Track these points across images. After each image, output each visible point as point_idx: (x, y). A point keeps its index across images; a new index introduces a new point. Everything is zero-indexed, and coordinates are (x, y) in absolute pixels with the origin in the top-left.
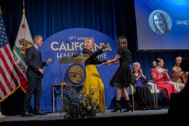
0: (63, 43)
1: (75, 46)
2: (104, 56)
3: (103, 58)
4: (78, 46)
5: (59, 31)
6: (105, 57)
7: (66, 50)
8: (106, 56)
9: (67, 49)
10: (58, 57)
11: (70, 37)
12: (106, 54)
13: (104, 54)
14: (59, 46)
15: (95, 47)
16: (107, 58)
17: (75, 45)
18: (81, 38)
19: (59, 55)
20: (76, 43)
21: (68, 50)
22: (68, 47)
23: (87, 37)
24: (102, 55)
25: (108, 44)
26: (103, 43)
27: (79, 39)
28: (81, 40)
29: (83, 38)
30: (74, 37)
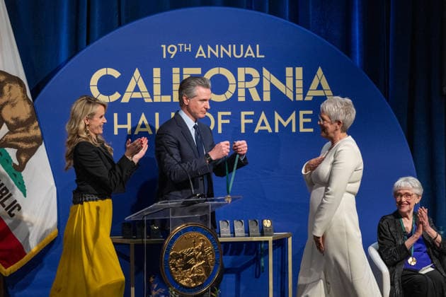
0: (137, 70)
2: (302, 120)
3: (294, 130)
5: (120, 25)
6: (306, 125)
7: (146, 100)
8: (309, 120)
9: (152, 96)
10: (119, 129)
11: (164, 46)
12: (310, 112)
13: (302, 113)
14: (121, 85)
15: (266, 87)
16: (311, 130)
18: (209, 48)
19: (122, 120)
20: (188, 71)
21: (157, 99)
22: (157, 89)
23: (234, 46)
24: (293, 117)
25: (320, 72)
26: (299, 71)
27: (201, 55)
28: (209, 57)
29: (219, 51)
30: (183, 47)
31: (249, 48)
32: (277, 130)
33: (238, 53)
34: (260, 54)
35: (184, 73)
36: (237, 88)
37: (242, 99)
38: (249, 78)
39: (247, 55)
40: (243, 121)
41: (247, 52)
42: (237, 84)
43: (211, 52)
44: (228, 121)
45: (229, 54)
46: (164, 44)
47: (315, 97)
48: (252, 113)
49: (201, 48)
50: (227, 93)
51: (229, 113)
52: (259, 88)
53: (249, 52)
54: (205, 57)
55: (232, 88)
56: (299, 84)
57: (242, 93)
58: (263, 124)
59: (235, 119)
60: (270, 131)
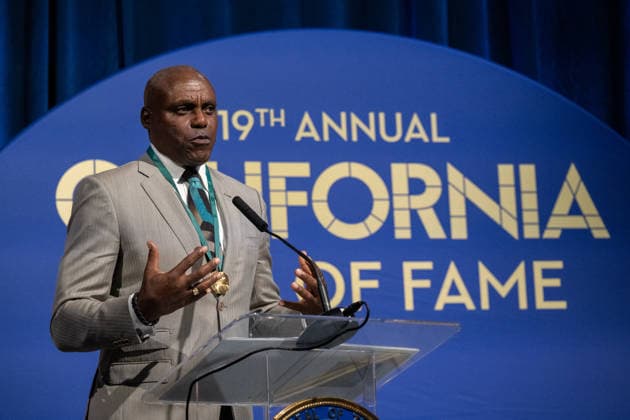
1: (275, 198)
2: (540, 283)
3: (523, 304)
4: (299, 198)
5: (122, 66)
6: (549, 294)
8: (556, 282)
11: (223, 113)
12: (558, 265)
13: (539, 266)
15: (457, 207)
16: (562, 305)
17: (277, 184)
18: (327, 120)
20: (280, 170)
23: (382, 116)
24: (519, 275)
25: (573, 175)
26: (528, 172)
27: (307, 134)
28: (326, 138)
29: (348, 126)
30: (267, 116)
31: (415, 120)
32: (485, 305)
33: (391, 131)
34: (440, 134)
35: (272, 172)
36: (391, 210)
37: (403, 233)
38: (416, 187)
39: (410, 135)
40: (410, 284)
41: (411, 128)
42: (391, 199)
43: (330, 129)
44: (374, 284)
45: (371, 134)
46: (223, 108)
47: (565, 232)
48: (428, 265)
49: (307, 119)
50: (370, 220)
51: (376, 266)
52: (442, 209)
53: (416, 131)
54: (317, 138)
55: (380, 210)
56: (530, 201)
57: (402, 221)
58: (454, 291)
59: (391, 279)
60: (470, 306)
